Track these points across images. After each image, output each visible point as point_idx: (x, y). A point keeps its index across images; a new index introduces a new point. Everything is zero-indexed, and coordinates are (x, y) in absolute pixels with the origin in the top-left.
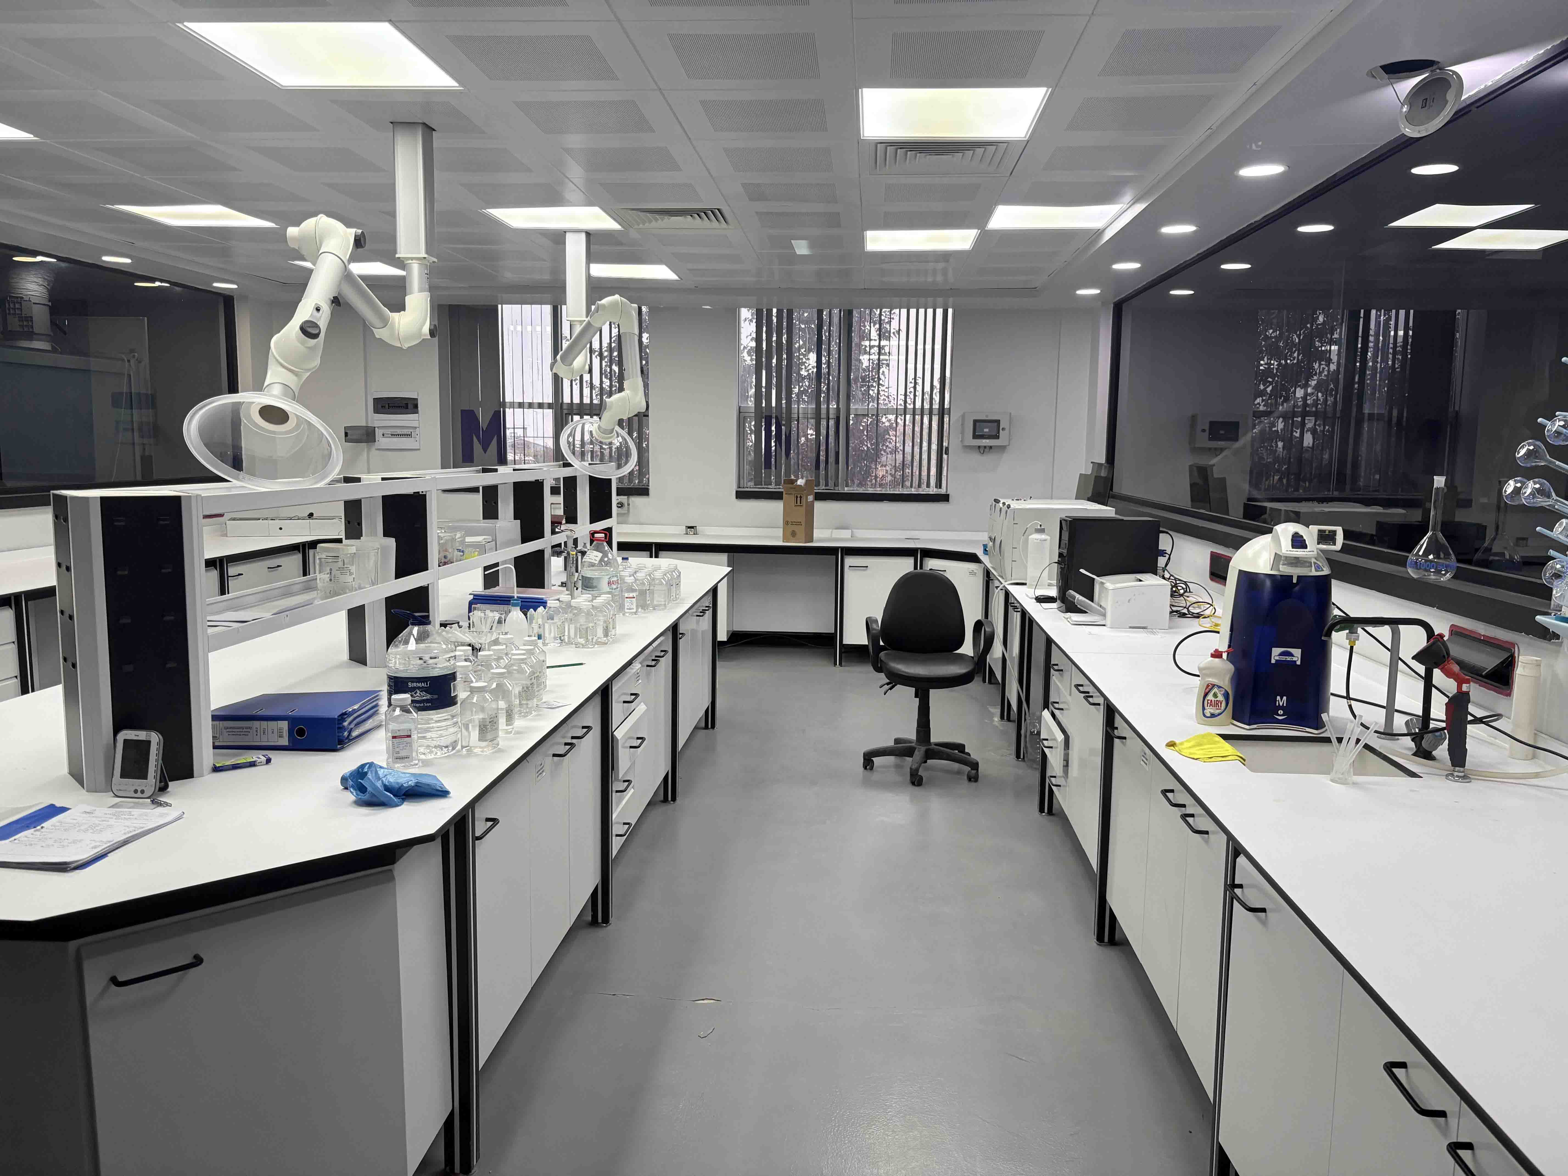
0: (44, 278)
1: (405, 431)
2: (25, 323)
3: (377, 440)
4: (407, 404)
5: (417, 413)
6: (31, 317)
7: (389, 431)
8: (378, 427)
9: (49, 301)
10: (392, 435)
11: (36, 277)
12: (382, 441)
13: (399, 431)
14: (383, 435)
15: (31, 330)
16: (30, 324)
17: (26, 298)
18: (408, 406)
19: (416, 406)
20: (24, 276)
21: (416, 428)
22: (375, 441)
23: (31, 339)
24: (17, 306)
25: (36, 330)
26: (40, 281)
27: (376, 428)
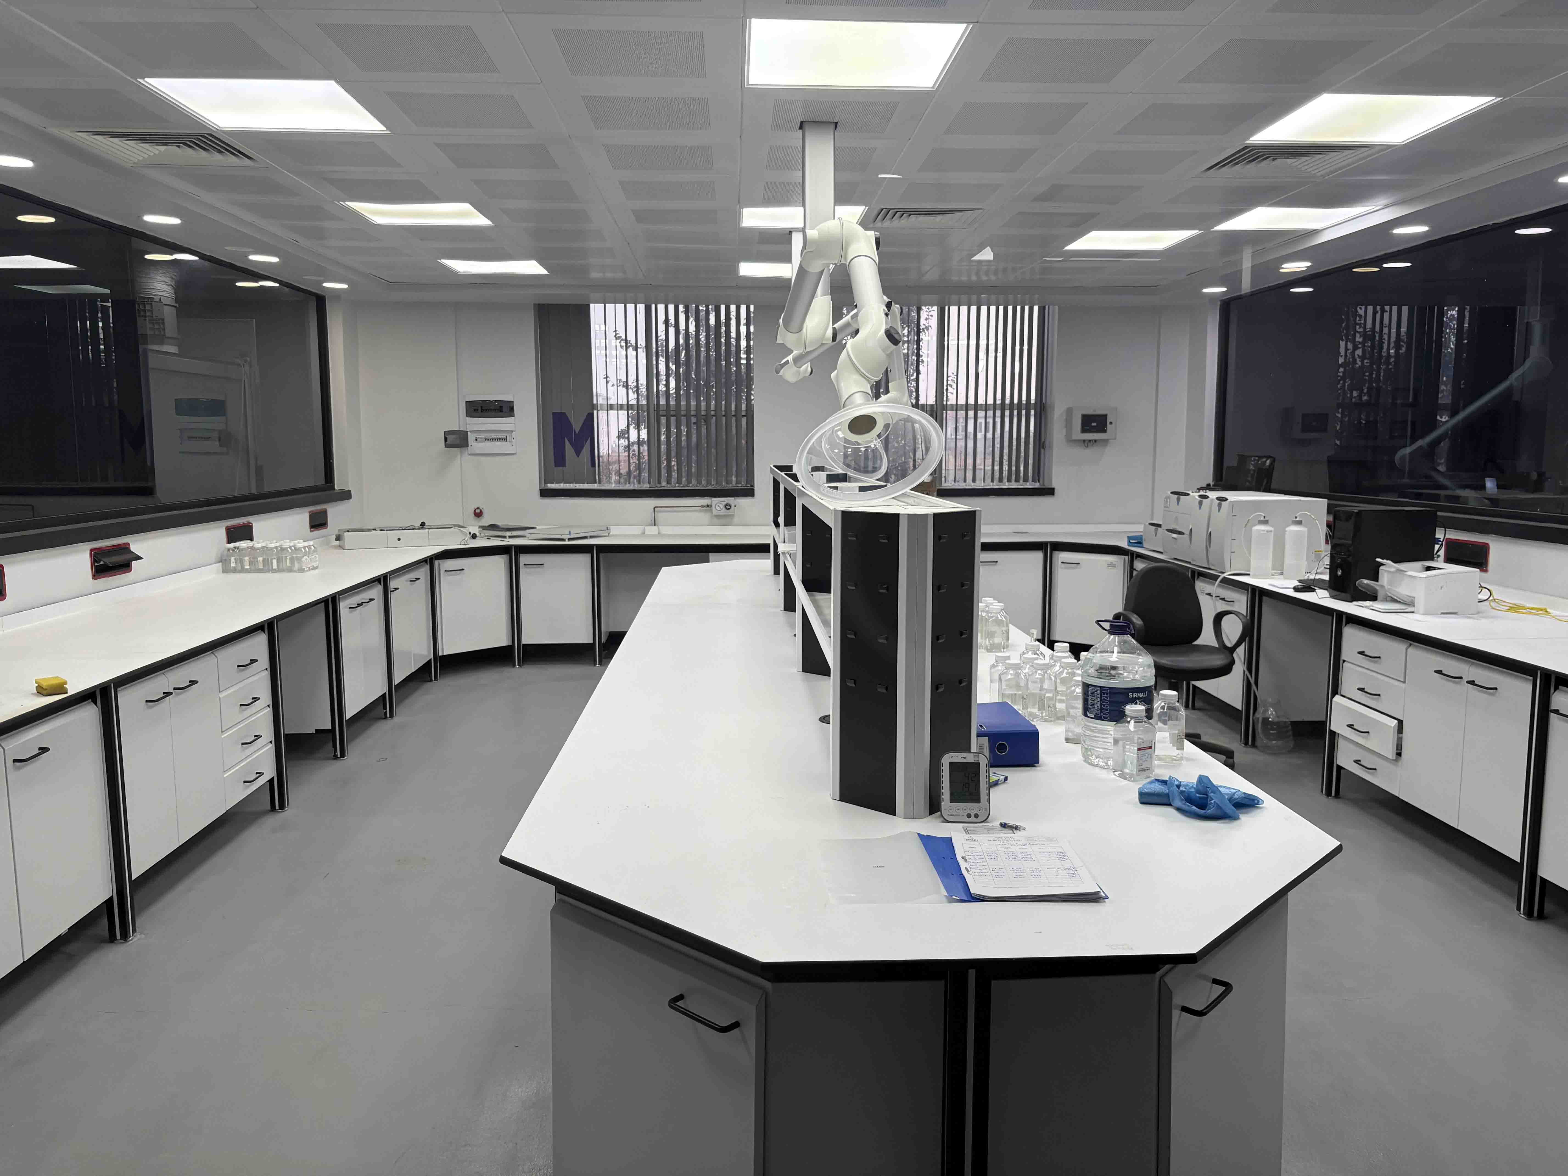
0: (172, 278)
1: (502, 436)
2: (156, 326)
3: (469, 445)
4: (501, 407)
5: (513, 416)
6: (163, 320)
7: (483, 436)
8: (471, 432)
9: (176, 303)
10: (486, 439)
11: (164, 277)
12: (475, 446)
13: (493, 436)
14: (476, 440)
15: (162, 333)
16: (162, 326)
17: (156, 299)
18: (503, 409)
19: (512, 409)
20: (152, 275)
21: (512, 431)
22: (468, 446)
23: (162, 343)
24: (148, 307)
25: (167, 335)
26: (168, 280)
27: (469, 433)
